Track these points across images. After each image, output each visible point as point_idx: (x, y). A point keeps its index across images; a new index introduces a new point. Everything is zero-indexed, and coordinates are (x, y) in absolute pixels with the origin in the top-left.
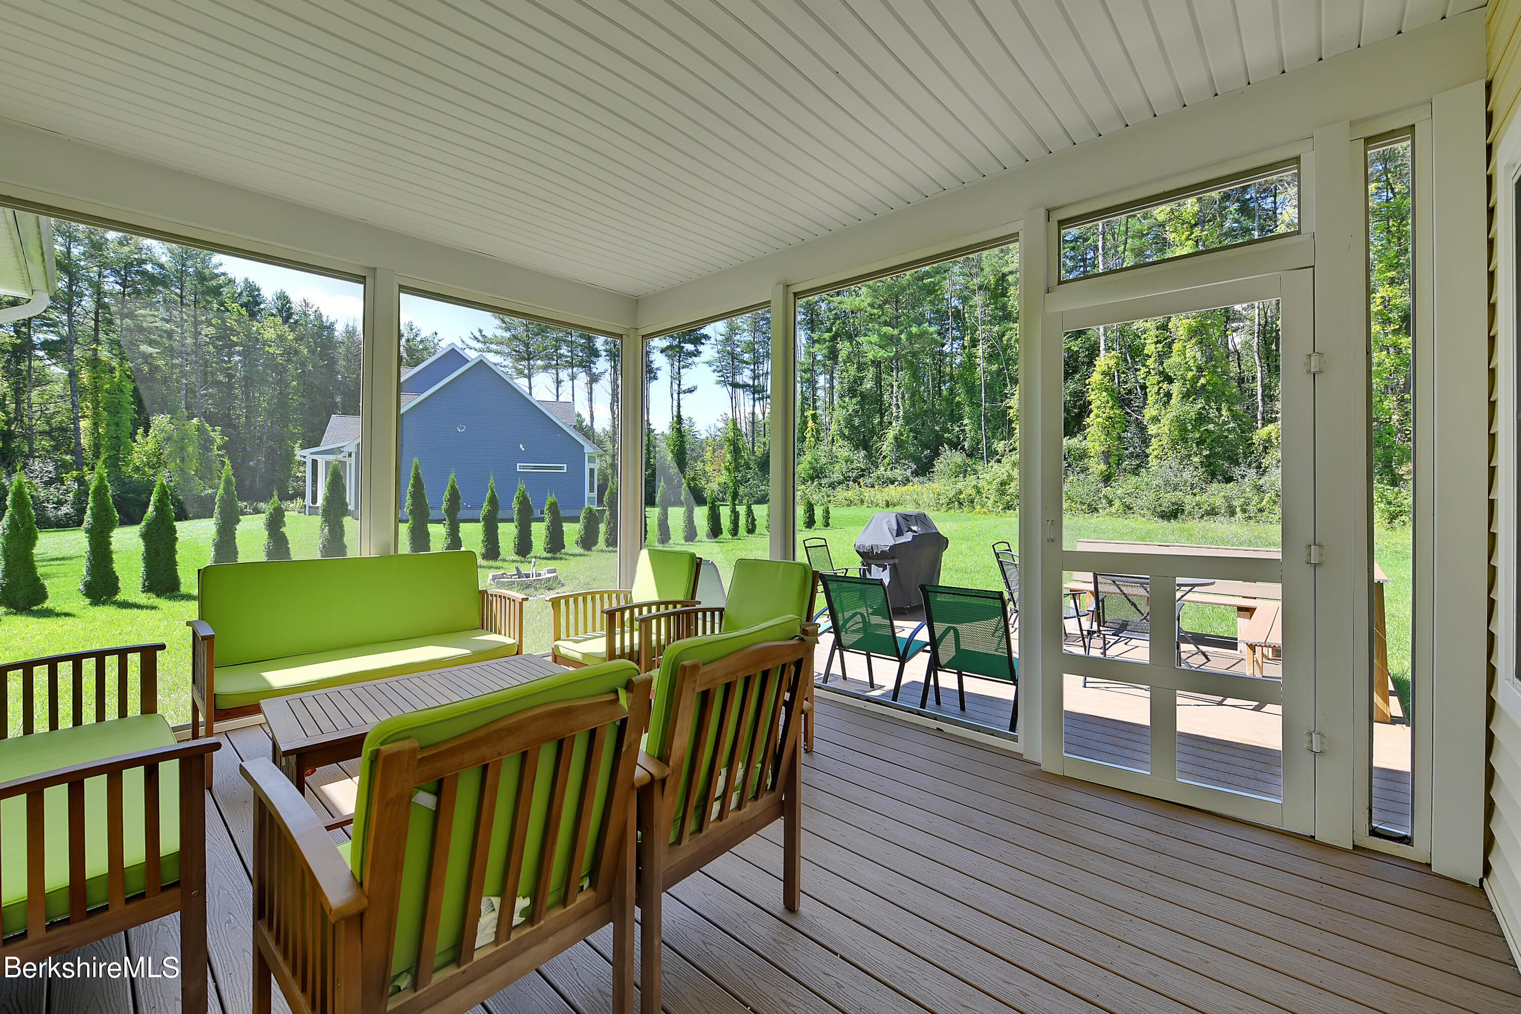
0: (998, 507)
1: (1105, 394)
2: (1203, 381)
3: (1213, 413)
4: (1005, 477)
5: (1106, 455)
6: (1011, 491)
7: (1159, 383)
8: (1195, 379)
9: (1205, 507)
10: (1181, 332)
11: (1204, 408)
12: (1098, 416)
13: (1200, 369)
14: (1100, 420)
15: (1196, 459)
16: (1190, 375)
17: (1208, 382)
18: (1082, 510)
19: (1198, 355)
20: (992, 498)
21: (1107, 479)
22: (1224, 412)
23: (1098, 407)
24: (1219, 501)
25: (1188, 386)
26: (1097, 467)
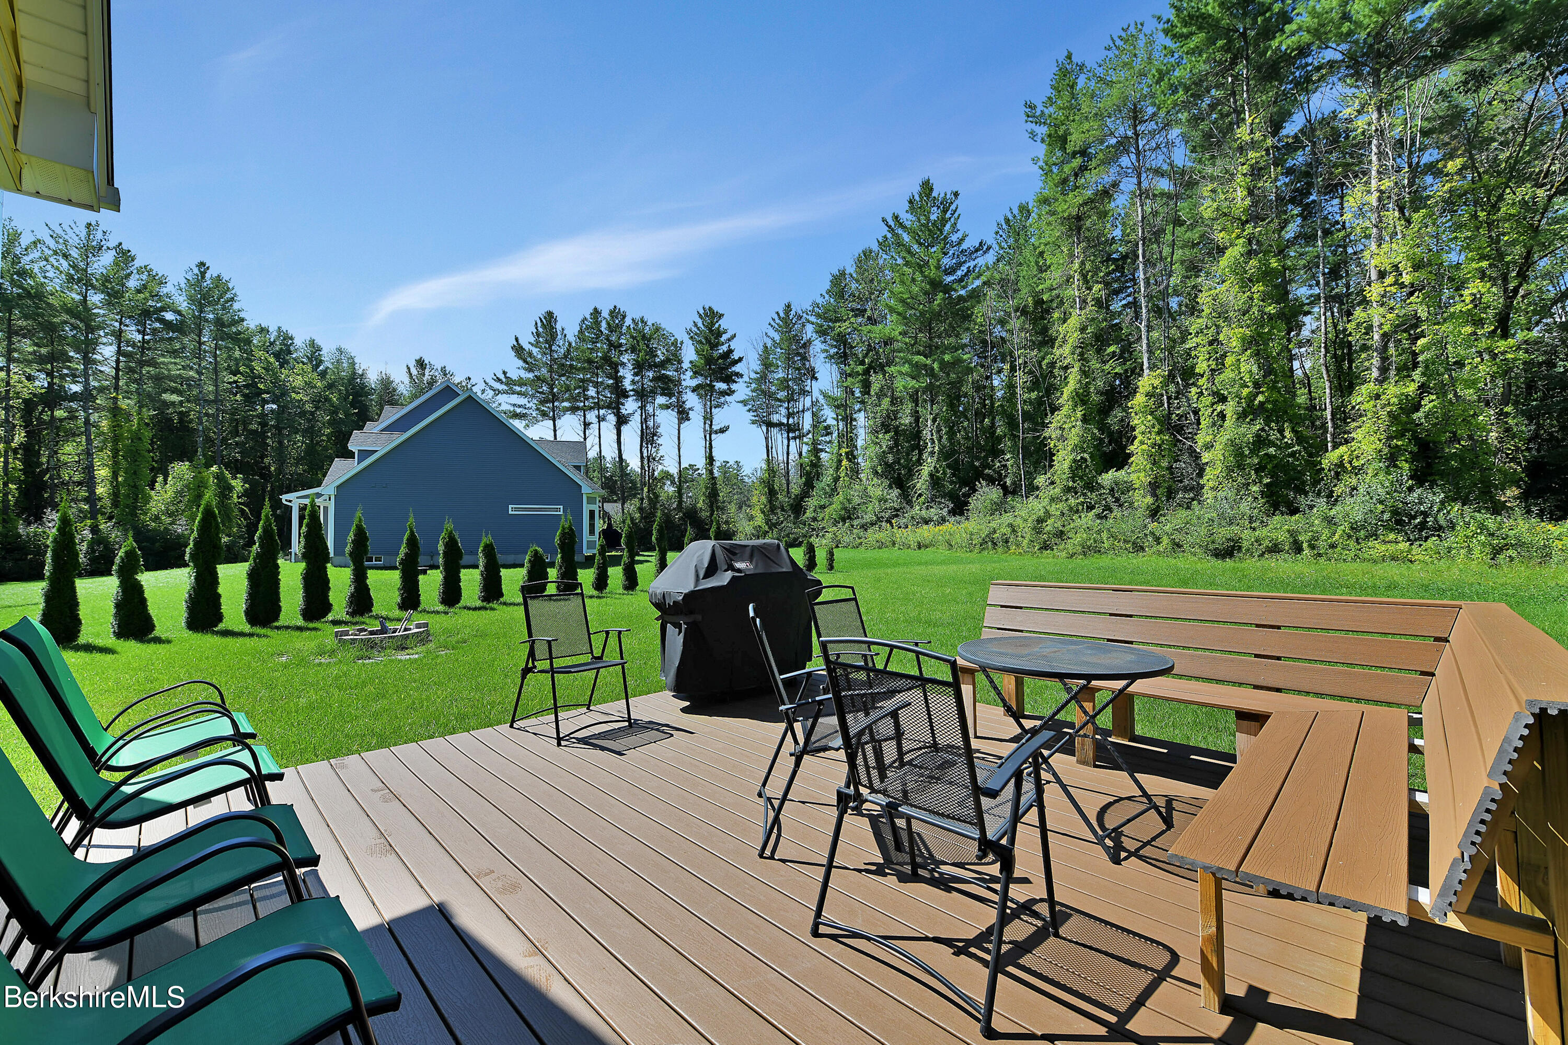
0: (1034, 546)
1: (1150, 417)
2: (1260, 398)
3: (1274, 436)
4: (1041, 513)
5: (1154, 487)
6: (1048, 528)
7: (1213, 404)
8: (1252, 397)
9: (1266, 543)
10: (1234, 344)
11: (1262, 430)
12: (1142, 443)
13: (1257, 385)
14: (1144, 447)
15: (1255, 488)
16: (1245, 392)
17: (1267, 401)
18: (1126, 549)
19: (1255, 369)
20: (1028, 536)
21: (1154, 513)
22: (1287, 434)
23: (1143, 433)
24: (1282, 536)
25: (1244, 405)
26: (1142, 500)
